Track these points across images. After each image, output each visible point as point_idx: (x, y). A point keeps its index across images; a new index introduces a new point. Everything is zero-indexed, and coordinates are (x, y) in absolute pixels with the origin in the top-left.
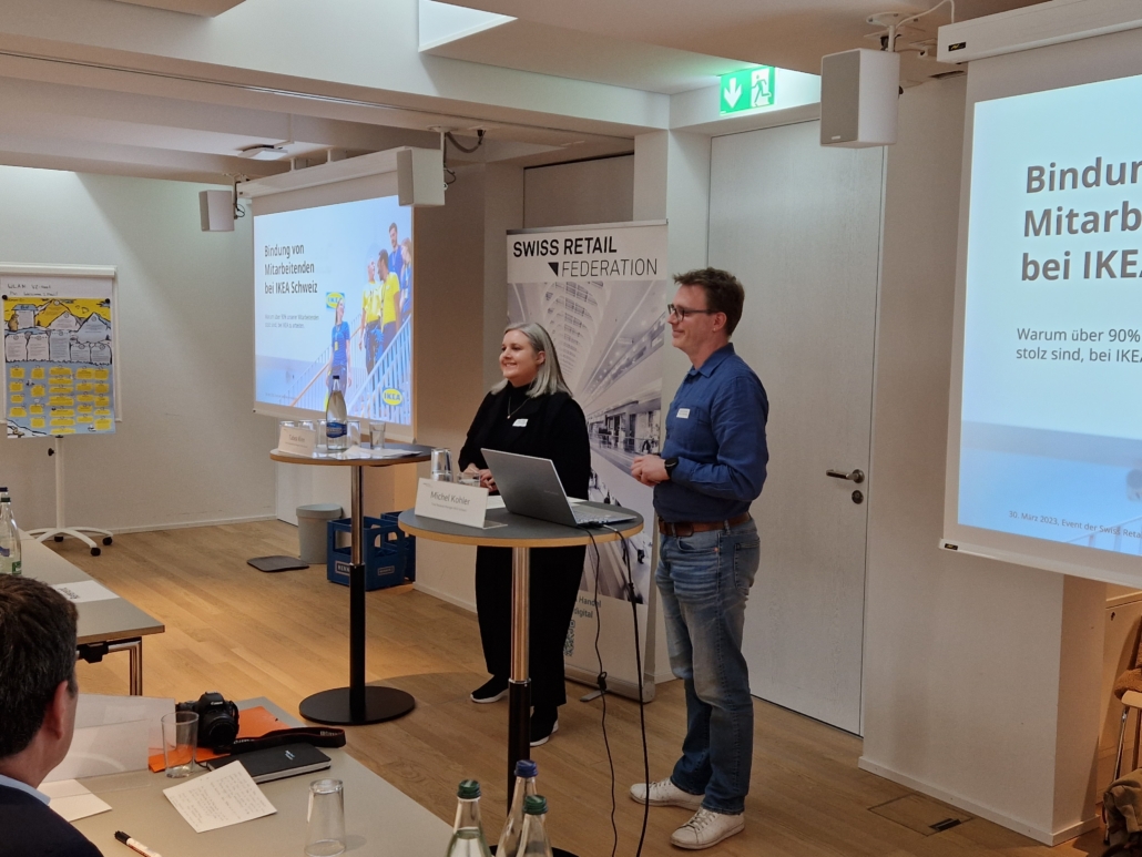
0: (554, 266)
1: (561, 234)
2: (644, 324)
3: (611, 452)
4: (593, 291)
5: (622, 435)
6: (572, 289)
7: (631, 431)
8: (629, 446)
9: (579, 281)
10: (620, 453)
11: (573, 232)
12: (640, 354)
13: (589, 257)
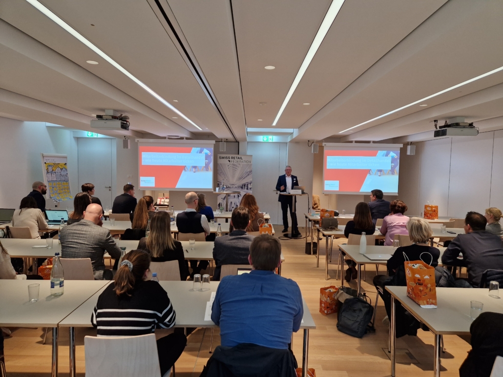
0: (229, 161)
1: (231, 156)
2: (248, 170)
3: (244, 190)
4: (238, 165)
5: (246, 187)
6: (234, 165)
7: (248, 187)
8: (247, 189)
9: (235, 163)
10: (246, 190)
11: (233, 156)
12: (248, 175)
13: (237, 160)
